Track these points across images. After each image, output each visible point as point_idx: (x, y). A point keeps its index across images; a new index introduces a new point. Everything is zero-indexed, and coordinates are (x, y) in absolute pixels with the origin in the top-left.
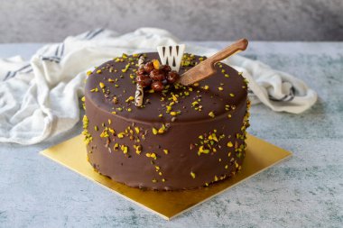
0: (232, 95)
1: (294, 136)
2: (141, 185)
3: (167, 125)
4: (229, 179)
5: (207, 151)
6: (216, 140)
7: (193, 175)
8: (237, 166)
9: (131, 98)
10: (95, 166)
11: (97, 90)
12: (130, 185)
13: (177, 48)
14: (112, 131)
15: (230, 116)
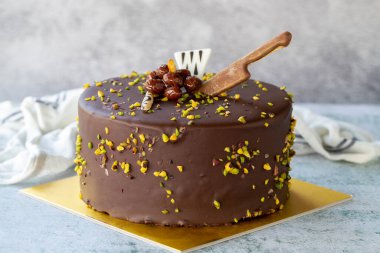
0: (270, 104)
1: (356, 183)
2: (146, 218)
3: (181, 129)
4: (266, 216)
5: (235, 171)
6: (248, 155)
7: (216, 203)
8: (278, 202)
9: (136, 104)
10: (88, 202)
11: (93, 98)
12: (133, 219)
13: (201, 53)
14: (109, 143)
15: (267, 125)
